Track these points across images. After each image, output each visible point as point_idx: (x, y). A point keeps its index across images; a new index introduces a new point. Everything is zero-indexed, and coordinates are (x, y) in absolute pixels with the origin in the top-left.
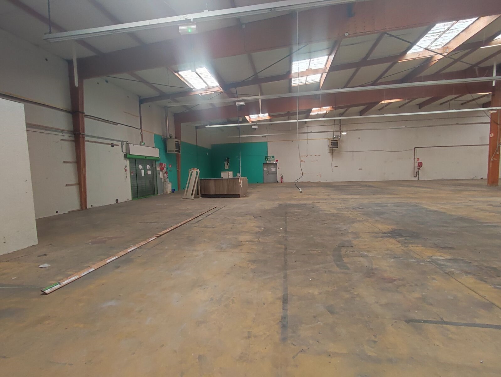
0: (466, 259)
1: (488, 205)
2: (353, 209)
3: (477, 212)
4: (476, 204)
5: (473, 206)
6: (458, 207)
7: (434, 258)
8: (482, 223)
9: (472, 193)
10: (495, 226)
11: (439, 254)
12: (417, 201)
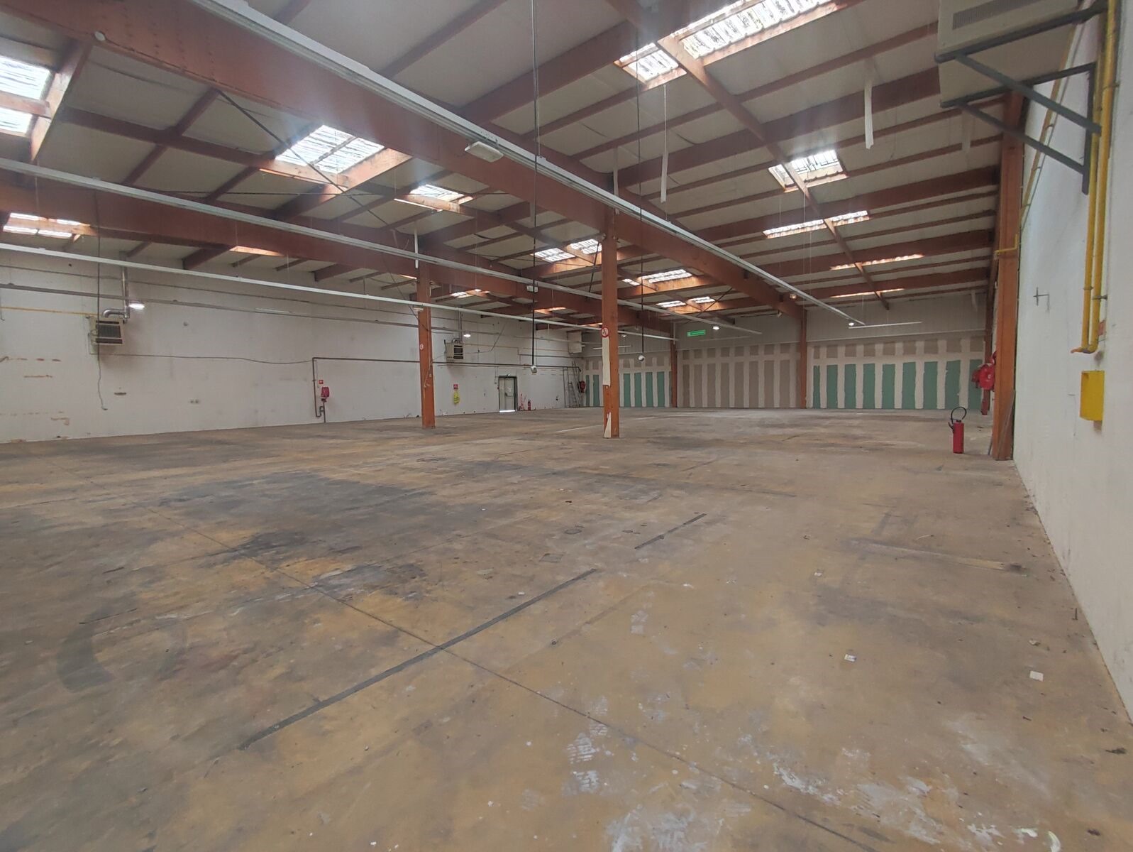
0: (374, 562)
1: (418, 461)
2: (162, 504)
3: (404, 473)
4: (405, 460)
5: (399, 464)
6: (379, 468)
7: (323, 577)
8: (406, 491)
9: (402, 442)
10: (422, 494)
11: (333, 566)
12: (316, 466)
